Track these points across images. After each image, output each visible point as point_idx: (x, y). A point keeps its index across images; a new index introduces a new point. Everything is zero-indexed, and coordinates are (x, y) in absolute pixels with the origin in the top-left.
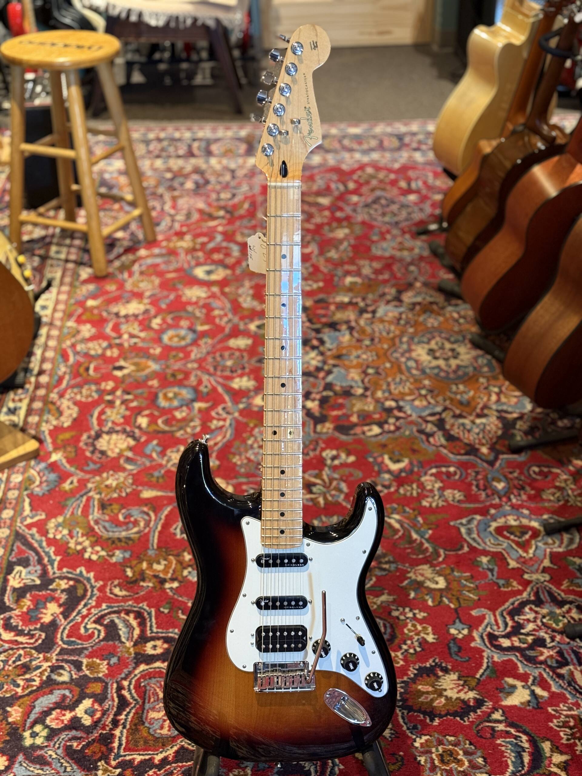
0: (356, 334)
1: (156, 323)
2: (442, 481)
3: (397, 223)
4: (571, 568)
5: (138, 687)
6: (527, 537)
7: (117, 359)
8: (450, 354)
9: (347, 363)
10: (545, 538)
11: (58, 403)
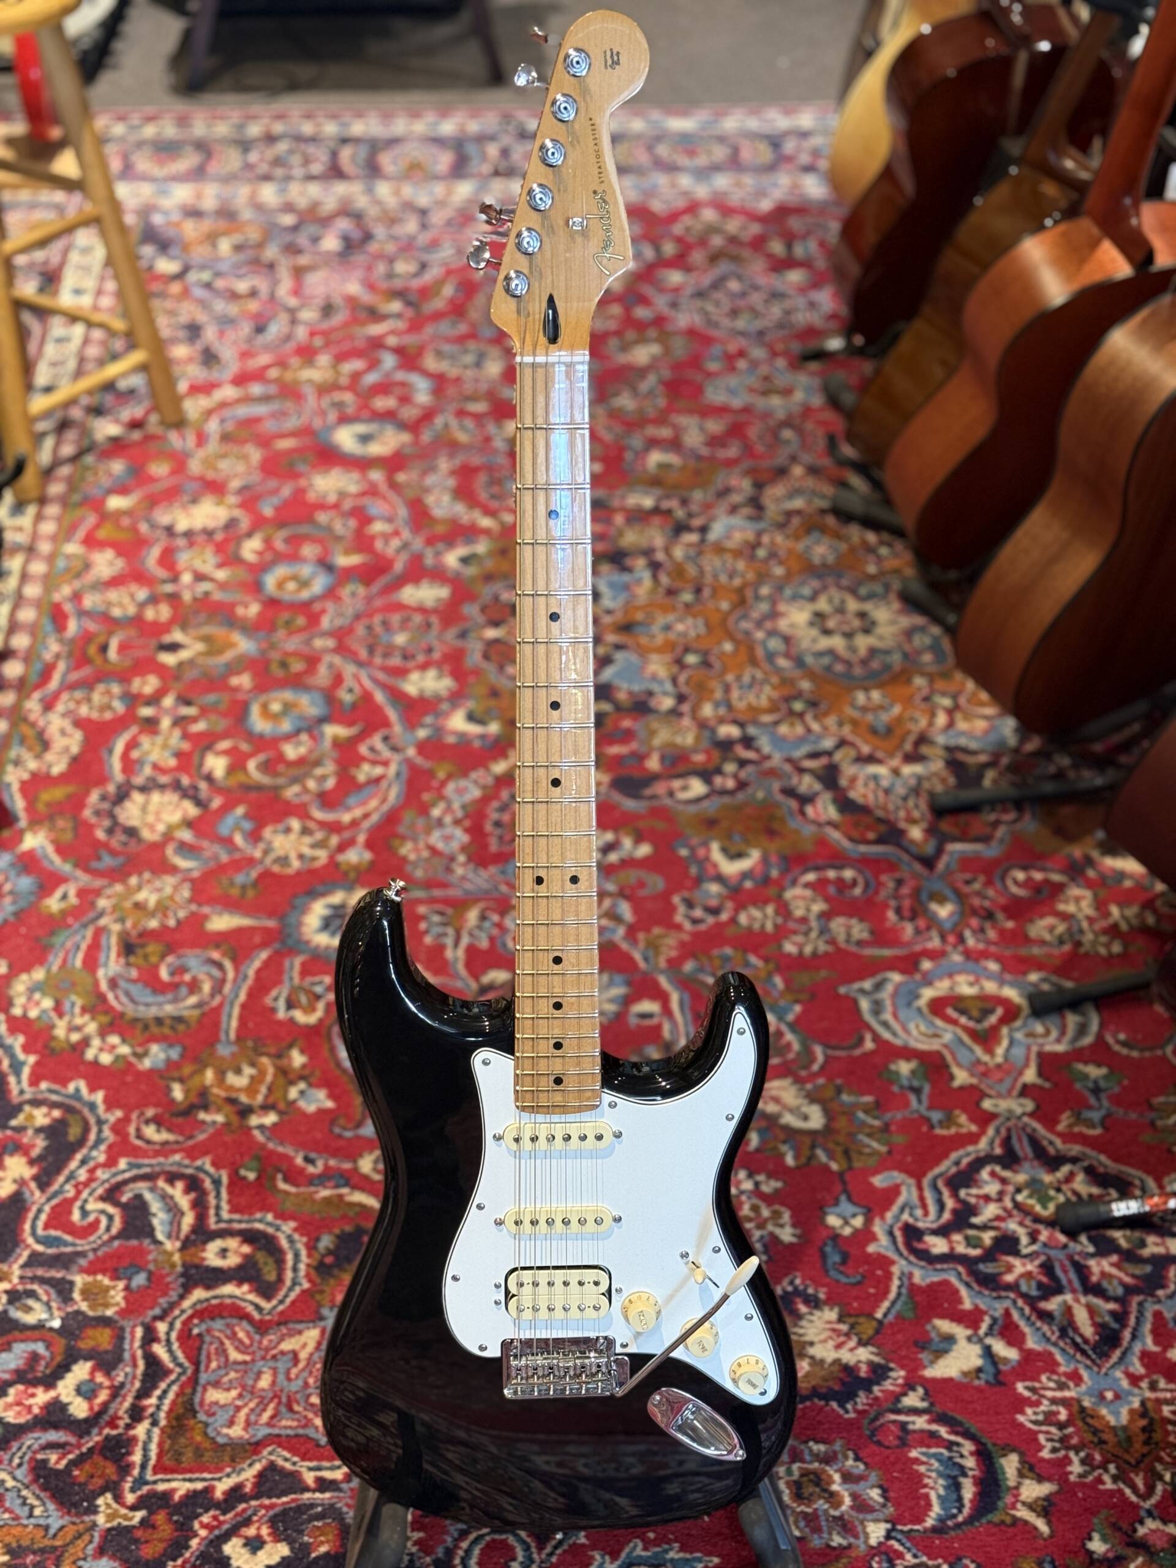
0: (664, 579)
1: (251, 548)
2: (827, 899)
3: (761, 334)
4: (1078, 1086)
5: (185, 1336)
6: (993, 1019)
7: (166, 628)
8: (857, 623)
9: (644, 640)
10: (1031, 1021)
11: (41, 723)
